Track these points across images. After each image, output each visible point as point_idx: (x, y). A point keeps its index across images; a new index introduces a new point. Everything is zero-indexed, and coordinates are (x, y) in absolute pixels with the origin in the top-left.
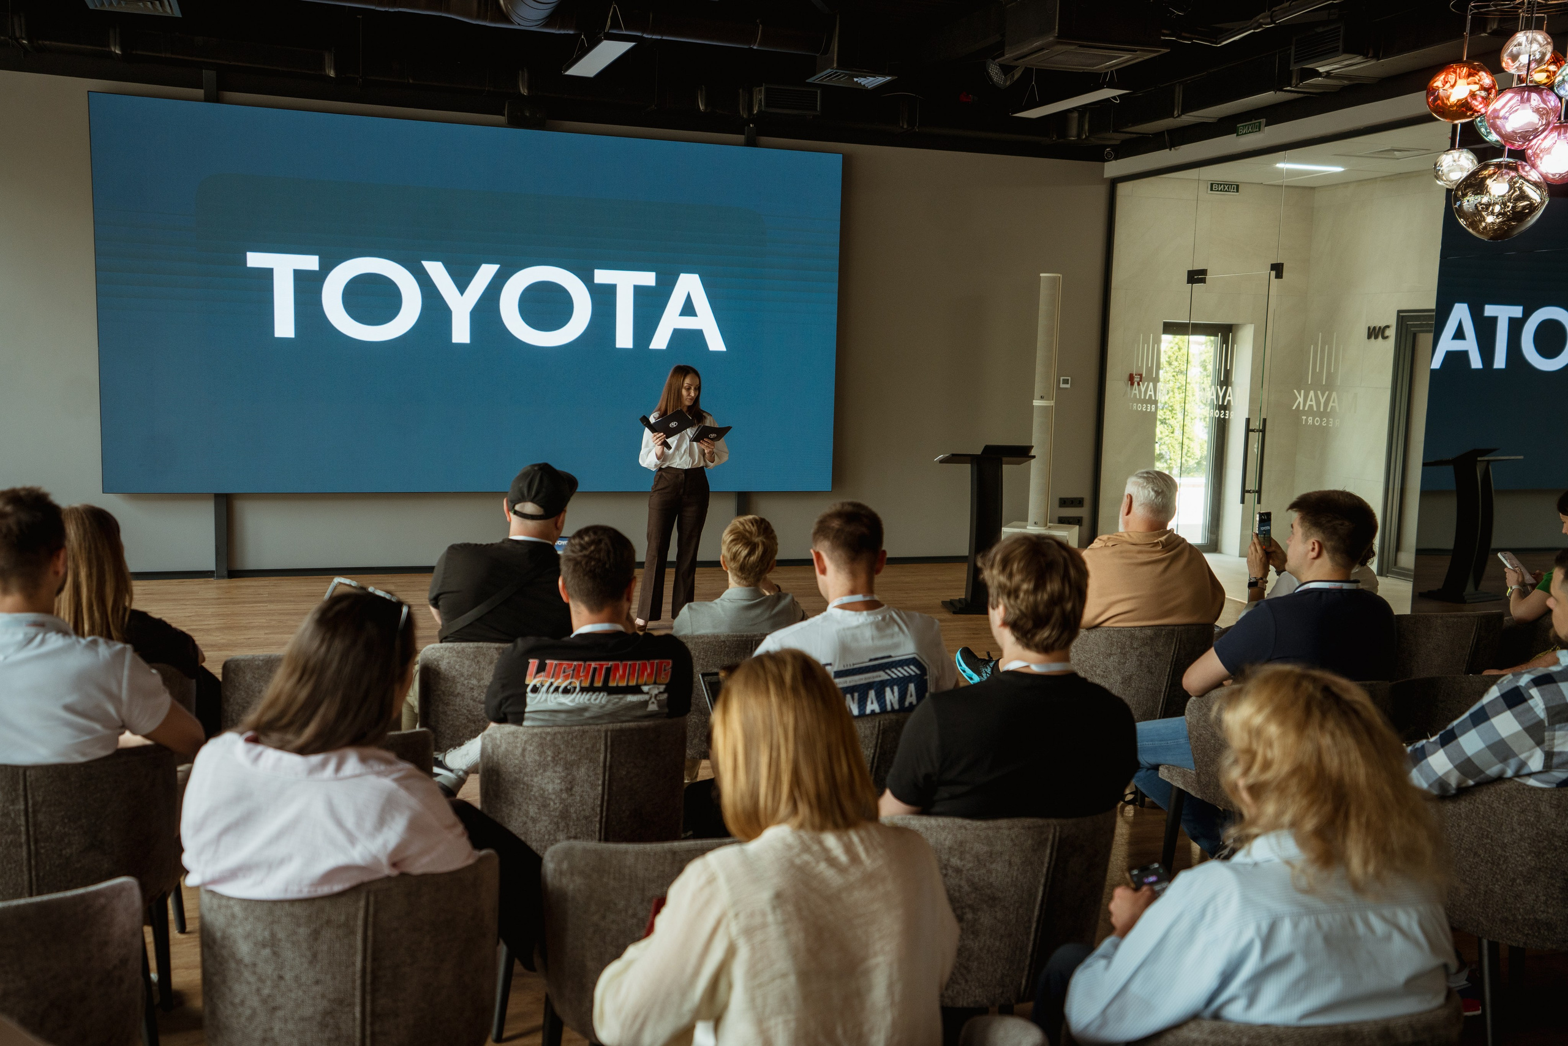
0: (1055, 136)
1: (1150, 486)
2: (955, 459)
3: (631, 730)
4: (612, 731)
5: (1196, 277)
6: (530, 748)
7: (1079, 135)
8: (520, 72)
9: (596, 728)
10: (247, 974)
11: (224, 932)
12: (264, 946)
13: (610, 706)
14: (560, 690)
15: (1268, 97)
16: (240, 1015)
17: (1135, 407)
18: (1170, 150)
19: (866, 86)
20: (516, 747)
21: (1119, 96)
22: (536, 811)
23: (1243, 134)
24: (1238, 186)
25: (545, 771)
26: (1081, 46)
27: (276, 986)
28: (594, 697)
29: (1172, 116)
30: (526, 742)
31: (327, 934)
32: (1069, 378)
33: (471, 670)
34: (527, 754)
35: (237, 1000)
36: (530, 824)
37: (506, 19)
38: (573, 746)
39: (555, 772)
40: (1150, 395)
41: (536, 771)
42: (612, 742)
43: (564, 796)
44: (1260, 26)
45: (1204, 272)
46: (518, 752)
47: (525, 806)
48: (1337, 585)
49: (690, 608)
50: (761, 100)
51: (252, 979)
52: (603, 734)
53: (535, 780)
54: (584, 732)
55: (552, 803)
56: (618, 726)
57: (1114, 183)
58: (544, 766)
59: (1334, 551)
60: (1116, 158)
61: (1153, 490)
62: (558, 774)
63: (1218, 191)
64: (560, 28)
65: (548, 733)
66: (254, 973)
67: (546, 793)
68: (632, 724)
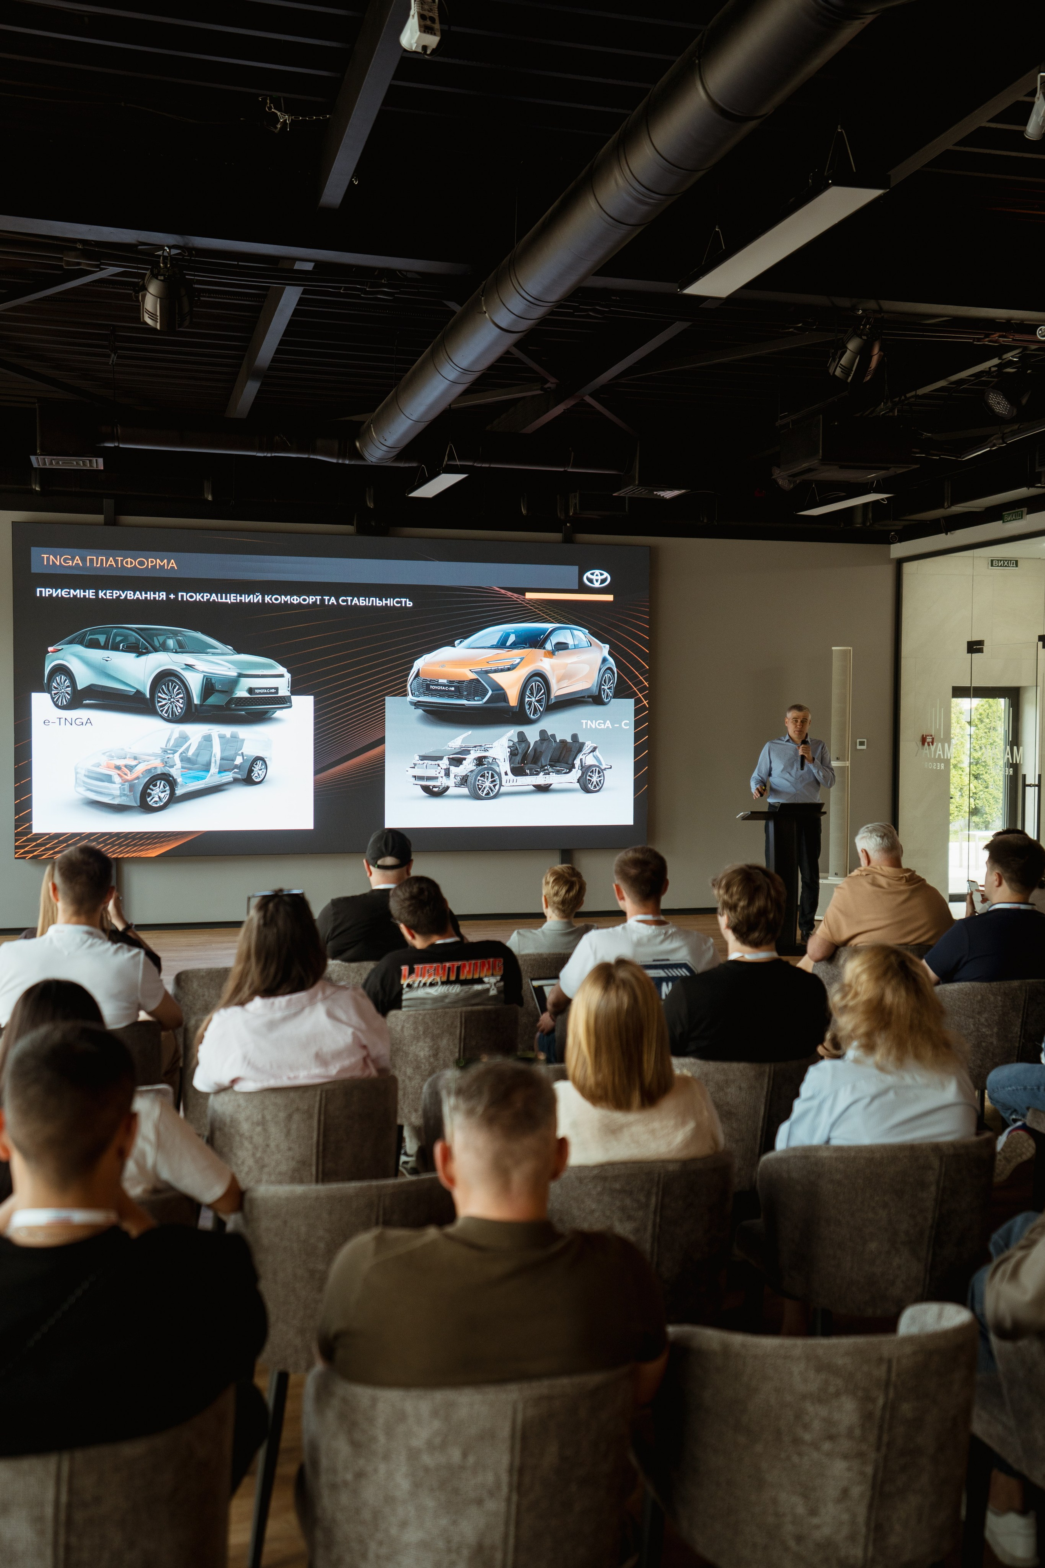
0: (842, 524)
1: (874, 835)
2: (754, 816)
3: (479, 1012)
4: (465, 1012)
5: (975, 647)
6: (407, 1025)
7: (864, 523)
8: (367, 489)
9: (453, 1010)
10: (246, 1144)
11: (232, 1117)
12: (258, 1124)
13: (462, 994)
14: (428, 984)
15: (1022, 492)
16: (241, 1172)
17: (926, 766)
18: (947, 534)
19: (665, 497)
20: (397, 1025)
21: (886, 498)
22: (412, 1072)
23: (1008, 521)
24: (1017, 562)
25: (418, 1041)
26: (842, 467)
27: (264, 1151)
28: (451, 988)
29: (943, 507)
30: (404, 1021)
31: (296, 1117)
32: (865, 740)
33: (355, 980)
34: (405, 1029)
35: (239, 1162)
36: (407, 1081)
37: (362, 458)
38: (438, 1023)
39: (425, 1042)
40: (939, 755)
41: (412, 1042)
42: (466, 1021)
43: (432, 1060)
44: (994, 445)
45: (981, 643)
46: (399, 1028)
47: (403, 1068)
48: (1016, 906)
49: (518, 933)
50: (576, 504)
51: (249, 1146)
52: (459, 1015)
53: (411, 1048)
54: (446, 1013)
55: (423, 1066)
56: (469, 1008)
57: (899, 563)
58: (417, 1038)
59: (1010, 881)
60: (900, 541)
61: (877, 836)
62: (427, 1045)
63: (998, 566)
64: (405, 462)
65: (420, 1014)
66: (251, 1143)
67: (419, 1059)
68: (480, 1008)
